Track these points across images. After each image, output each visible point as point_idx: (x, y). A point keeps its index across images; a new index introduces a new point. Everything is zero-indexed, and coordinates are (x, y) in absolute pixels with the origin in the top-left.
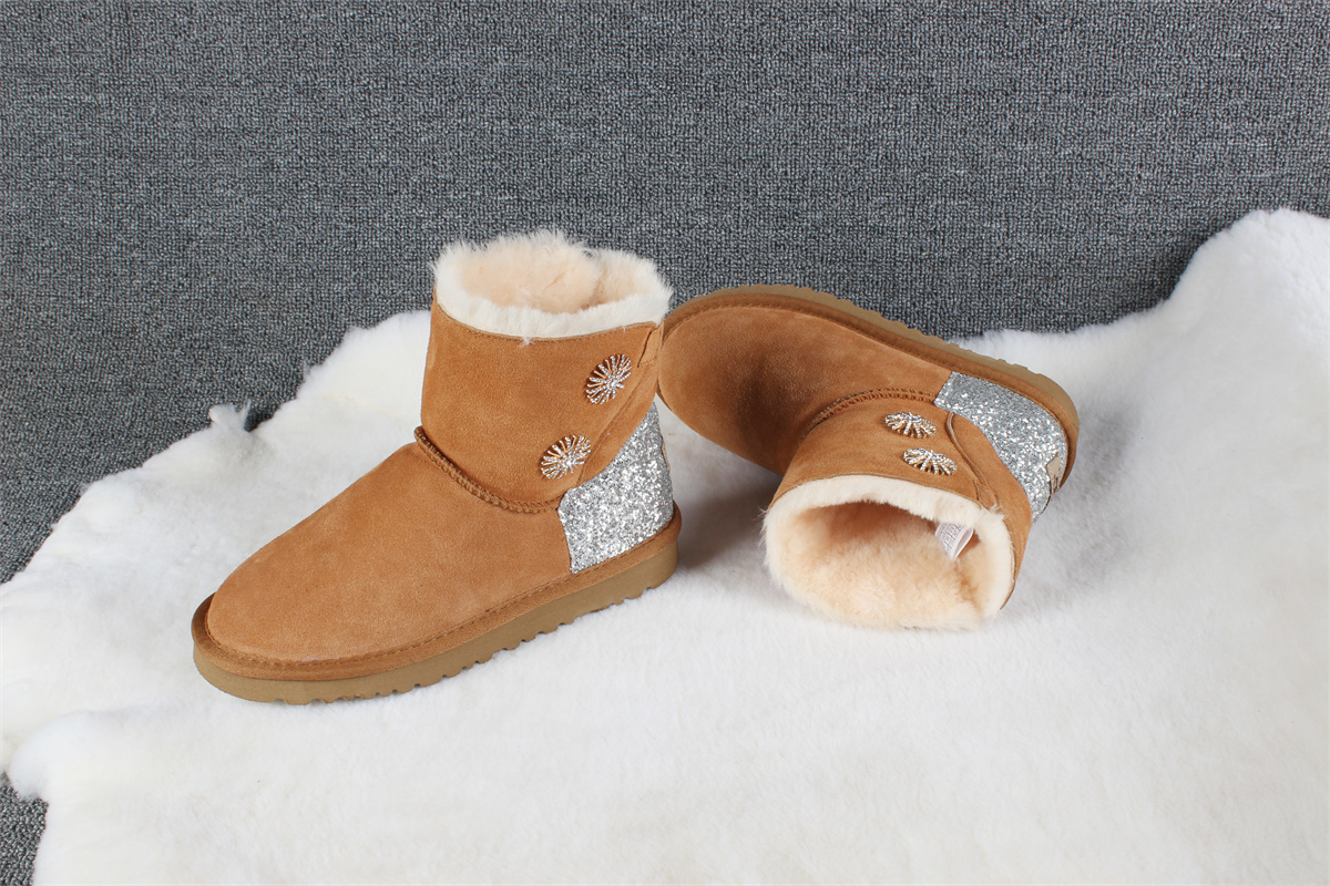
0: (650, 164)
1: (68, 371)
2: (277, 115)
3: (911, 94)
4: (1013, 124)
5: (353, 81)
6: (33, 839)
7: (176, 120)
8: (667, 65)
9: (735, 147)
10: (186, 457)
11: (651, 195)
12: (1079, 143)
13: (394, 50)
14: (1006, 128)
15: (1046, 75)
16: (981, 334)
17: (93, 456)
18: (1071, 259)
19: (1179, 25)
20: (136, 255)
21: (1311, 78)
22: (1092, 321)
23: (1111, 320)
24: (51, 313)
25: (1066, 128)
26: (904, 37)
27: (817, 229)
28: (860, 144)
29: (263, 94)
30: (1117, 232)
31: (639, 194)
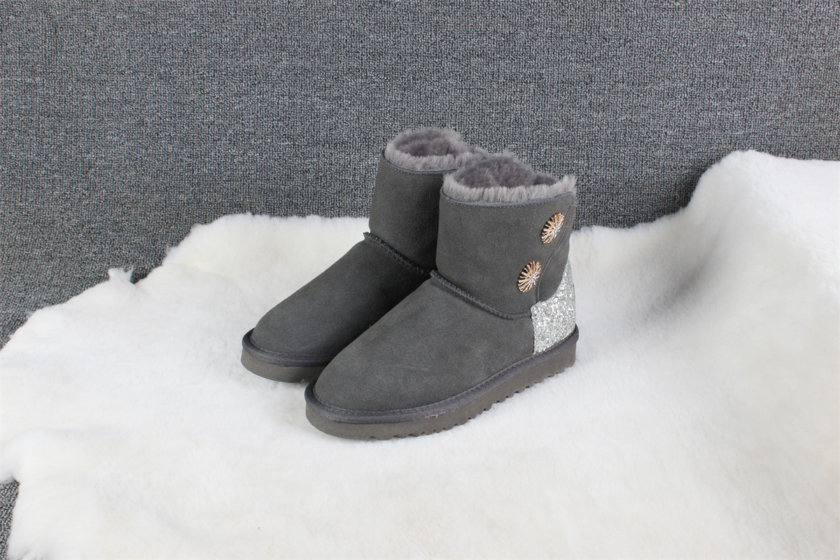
0: (374, 124)
1: (11, 247)
2: (147, 92)
3: (530, 83)
4: (591, 102)
5: (194, 72)
7: (84, 94)
8: (385, 64)
9: (425, 114)
11: (374, 142)
12: (630, 113)
13: (220, 54)
14: (586, 103)
15: (610, 72)
17: (27, 297)
18: (626, 183)
19: (687, 44)
20: (56, 176)
21: (765, 76)
23: (651, 220)
25: (622, 104)
26: (526, 49)
28: (500, 113)
29: (138, 79)
30: (653, 166)
31: (367, 142)
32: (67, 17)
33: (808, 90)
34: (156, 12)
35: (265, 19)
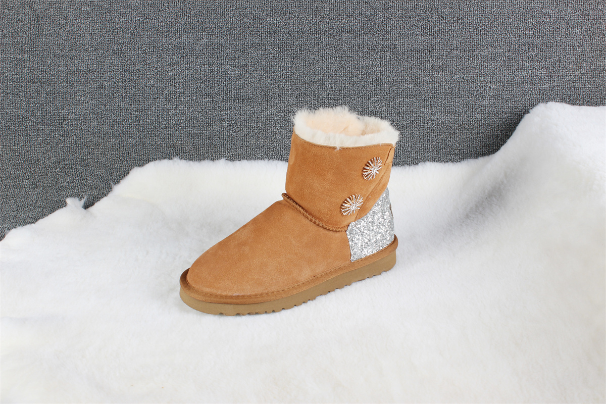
0: (271, 84)
1: (7, 179)
2: (105, 64)
3: (387, 51)
4: (433, 65)
5: (139, 49)
7: (59, 66)
8: (279, 40)
9: (309, 76)
11: (272, 98)
12: (462, 73)
13: (157, 35)
14: (429, 66)
15: (447, 42)
17: (18, 215)
18: (460, 125)
19: (505, 20)
20: (40, 126)
21: (564, 42)
25: (456, 66)
26: (383, 26)
28: (365, 74)
29: (98, 54)
30: (481, 112)
31: (266, 98)
32: (46, 10)
34: (110, 4)
35: (190, 8)
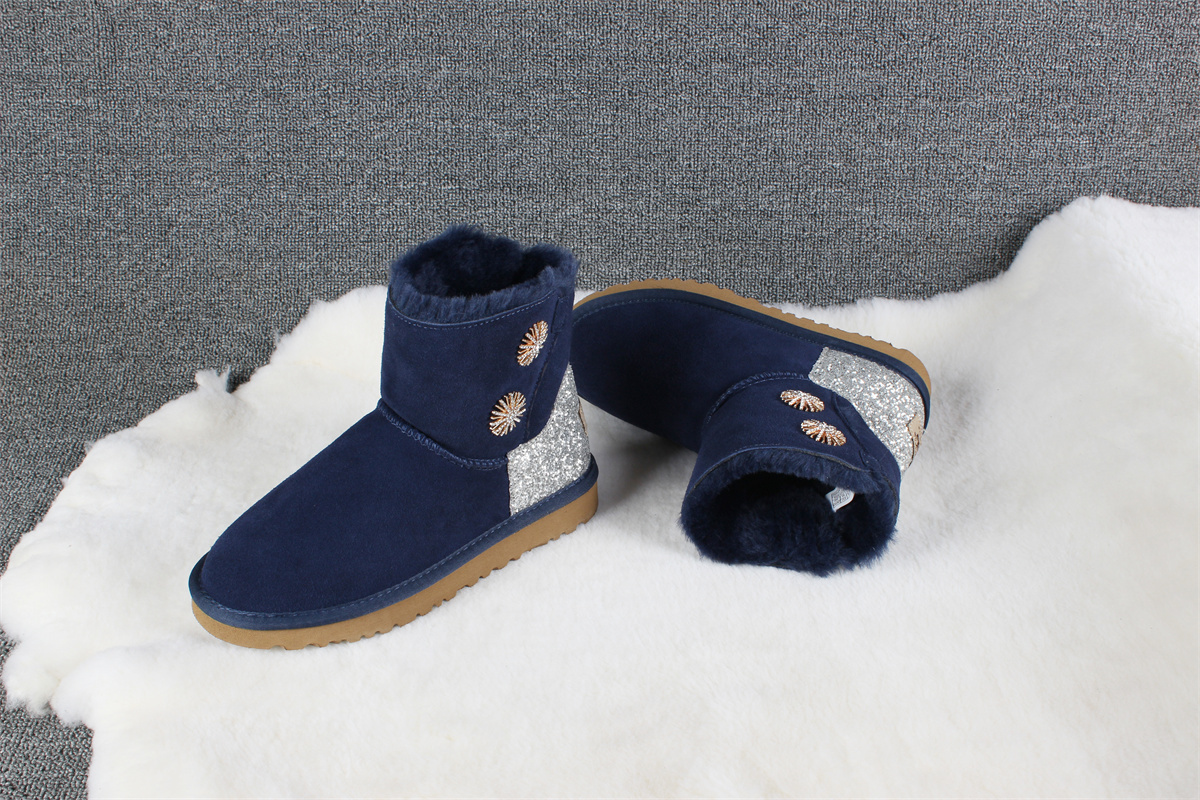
0: (574, 158)
1: (64, 342)
2: (247, 116)
3: (796, 98)
5: (314, 87)
6: (80, 761)
7: (157, 121)
8: (589, 73)
9: (647, 143)
10: (176, 417)
11: (574, 185)
12: (935, 140)
13: (351, 60)
14: (874, 127)
15: (908, 83)
16: (853, 301)
17: (92, 417)
18: (927, 238)
19: (1018, 42)
20: (123, 239)
21: (1125, 87)
22: (945, 289)
23: (961, 289)
24: (47, 291)
25: (924, 128)
26: (790, 50)
27: (716, 213)
28: (752, 141)
29: (234, 98)
30: (966, 214)
31: (564, 184)
32: (128, 9)
33: (1184, 106)
35: (415, 9)
